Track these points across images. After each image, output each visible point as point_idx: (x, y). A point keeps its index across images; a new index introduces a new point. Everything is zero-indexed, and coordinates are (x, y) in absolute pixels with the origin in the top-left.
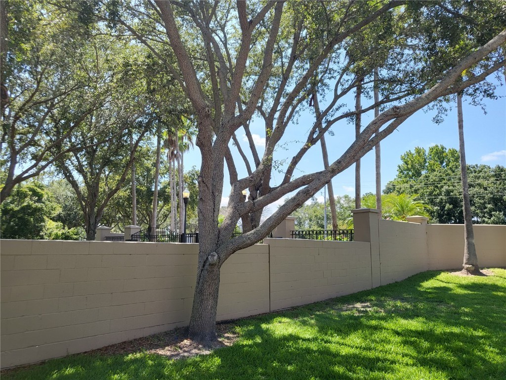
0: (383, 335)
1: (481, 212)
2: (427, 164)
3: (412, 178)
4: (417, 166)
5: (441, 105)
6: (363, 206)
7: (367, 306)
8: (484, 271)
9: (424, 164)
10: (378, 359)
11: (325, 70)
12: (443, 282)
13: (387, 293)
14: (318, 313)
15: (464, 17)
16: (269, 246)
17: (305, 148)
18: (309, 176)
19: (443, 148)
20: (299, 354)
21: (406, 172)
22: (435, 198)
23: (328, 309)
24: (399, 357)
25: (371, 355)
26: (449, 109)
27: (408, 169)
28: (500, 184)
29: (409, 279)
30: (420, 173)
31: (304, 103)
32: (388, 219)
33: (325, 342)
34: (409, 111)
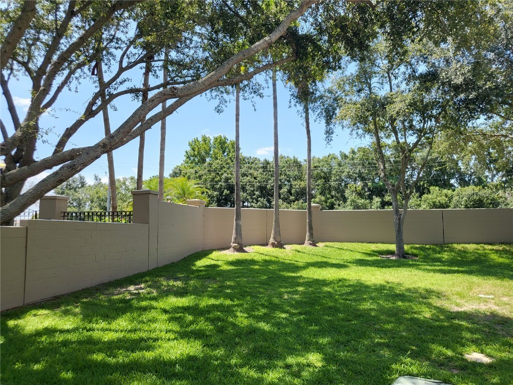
0: (153, 314)
1: (251, 198)
2: (211, 152)
3: (197, 164)
4: (203, 153)
5: (223, 97)
6: (145, 187)
7: (141, 289)
8: (246, 249)
9: (209, 152)
10: (142, 340)
11: (111, 37)
12: (213, 260)
13: (162, 273)
14: (85, 300)
15: (242, 18)
16: (27, 228)
17: (81, 120)
18: (79, 150)
19: (225, 138)
20: (52, 349)
21: (192, 158)
22: (216, 184)
23: (98, 294)
24: (163, 334)
25: (134, 336)
26: (229, 101)
27: (195, 156)
28: (266, 175)
29: (185, 259)
30: (205, 160)
31: (86, 68)
32: (169, 201)
33: (87, 331)
34: (186, 93)
